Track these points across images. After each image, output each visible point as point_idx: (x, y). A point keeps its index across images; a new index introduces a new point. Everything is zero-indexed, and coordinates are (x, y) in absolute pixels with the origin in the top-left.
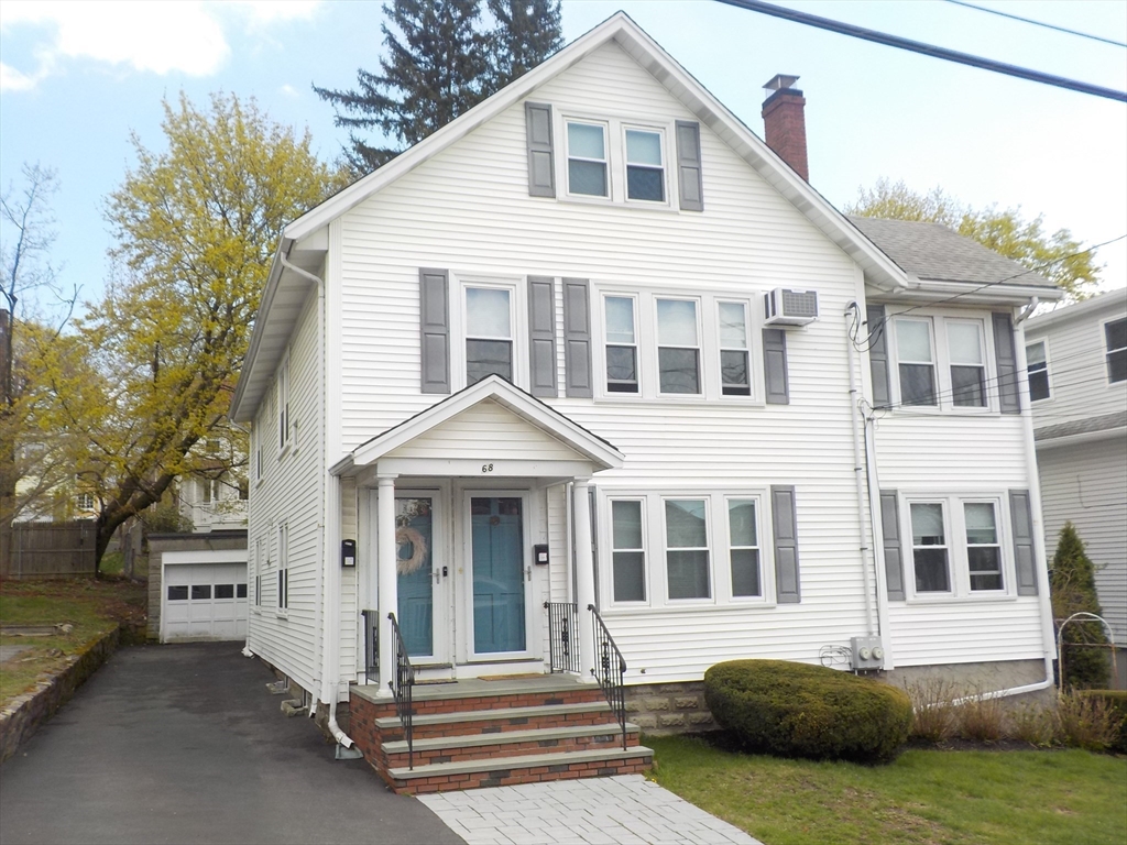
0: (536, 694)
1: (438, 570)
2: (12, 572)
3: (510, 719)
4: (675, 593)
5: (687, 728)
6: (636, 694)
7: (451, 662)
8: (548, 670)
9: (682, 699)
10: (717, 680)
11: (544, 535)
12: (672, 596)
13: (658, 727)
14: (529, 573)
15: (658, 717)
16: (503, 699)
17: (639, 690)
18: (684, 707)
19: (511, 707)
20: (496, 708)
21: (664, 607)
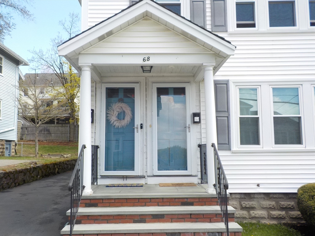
0: (175, 198)
1: (137, 125)
3: (152, 215)
4: (279, 140)
5: (287, 221)
6: (254, 198)
7: (145, 174)
8: (200, 182)
9: (285, 203)
10: (306, 196)
11: (198, 107)
12: (277, 142)
13: (268, 218)
14: (189, 128)
15: (268, 212)
16: (153, 201)
17: (256, 196)
18: (286, 208)
19: (158, 205)
20: (148, 206)
21: (272, 149)
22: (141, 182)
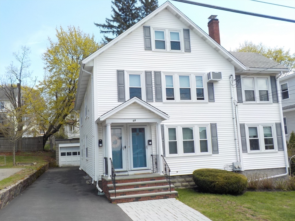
0: (148, 178)
1: (123, 147)
2: (22, 150)
3: (141, 184)
5: (189, 187)
6: (176, 178)
7: (128, 170)
8: (152, 172)
9: (188, 179)
10: (196, 174)
11: (151, 137)
12: (184, 152)
13: (181, 186)
14: (147, 147)
15: (181, 184)
16: (139, 179)
17: (176, 177)
18: (189, 181)
19: (142, 181)
20: (138, 182)
21: (182, 155)
22: (126, 173)
